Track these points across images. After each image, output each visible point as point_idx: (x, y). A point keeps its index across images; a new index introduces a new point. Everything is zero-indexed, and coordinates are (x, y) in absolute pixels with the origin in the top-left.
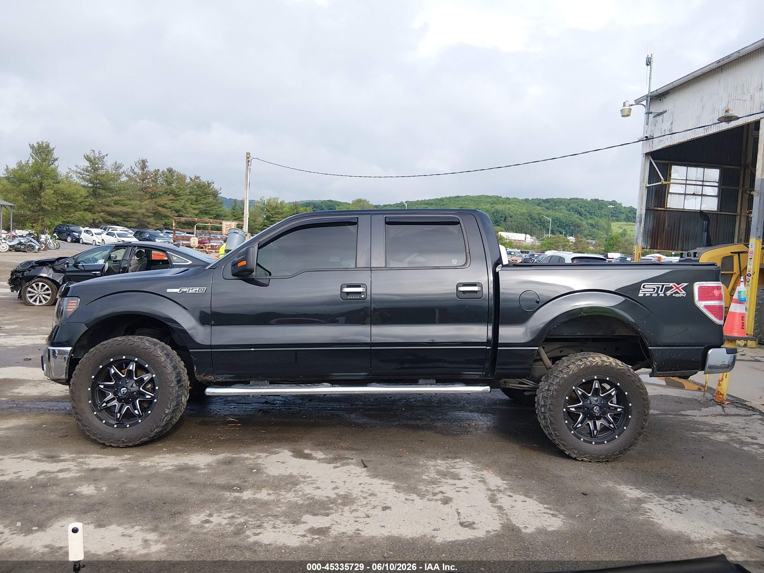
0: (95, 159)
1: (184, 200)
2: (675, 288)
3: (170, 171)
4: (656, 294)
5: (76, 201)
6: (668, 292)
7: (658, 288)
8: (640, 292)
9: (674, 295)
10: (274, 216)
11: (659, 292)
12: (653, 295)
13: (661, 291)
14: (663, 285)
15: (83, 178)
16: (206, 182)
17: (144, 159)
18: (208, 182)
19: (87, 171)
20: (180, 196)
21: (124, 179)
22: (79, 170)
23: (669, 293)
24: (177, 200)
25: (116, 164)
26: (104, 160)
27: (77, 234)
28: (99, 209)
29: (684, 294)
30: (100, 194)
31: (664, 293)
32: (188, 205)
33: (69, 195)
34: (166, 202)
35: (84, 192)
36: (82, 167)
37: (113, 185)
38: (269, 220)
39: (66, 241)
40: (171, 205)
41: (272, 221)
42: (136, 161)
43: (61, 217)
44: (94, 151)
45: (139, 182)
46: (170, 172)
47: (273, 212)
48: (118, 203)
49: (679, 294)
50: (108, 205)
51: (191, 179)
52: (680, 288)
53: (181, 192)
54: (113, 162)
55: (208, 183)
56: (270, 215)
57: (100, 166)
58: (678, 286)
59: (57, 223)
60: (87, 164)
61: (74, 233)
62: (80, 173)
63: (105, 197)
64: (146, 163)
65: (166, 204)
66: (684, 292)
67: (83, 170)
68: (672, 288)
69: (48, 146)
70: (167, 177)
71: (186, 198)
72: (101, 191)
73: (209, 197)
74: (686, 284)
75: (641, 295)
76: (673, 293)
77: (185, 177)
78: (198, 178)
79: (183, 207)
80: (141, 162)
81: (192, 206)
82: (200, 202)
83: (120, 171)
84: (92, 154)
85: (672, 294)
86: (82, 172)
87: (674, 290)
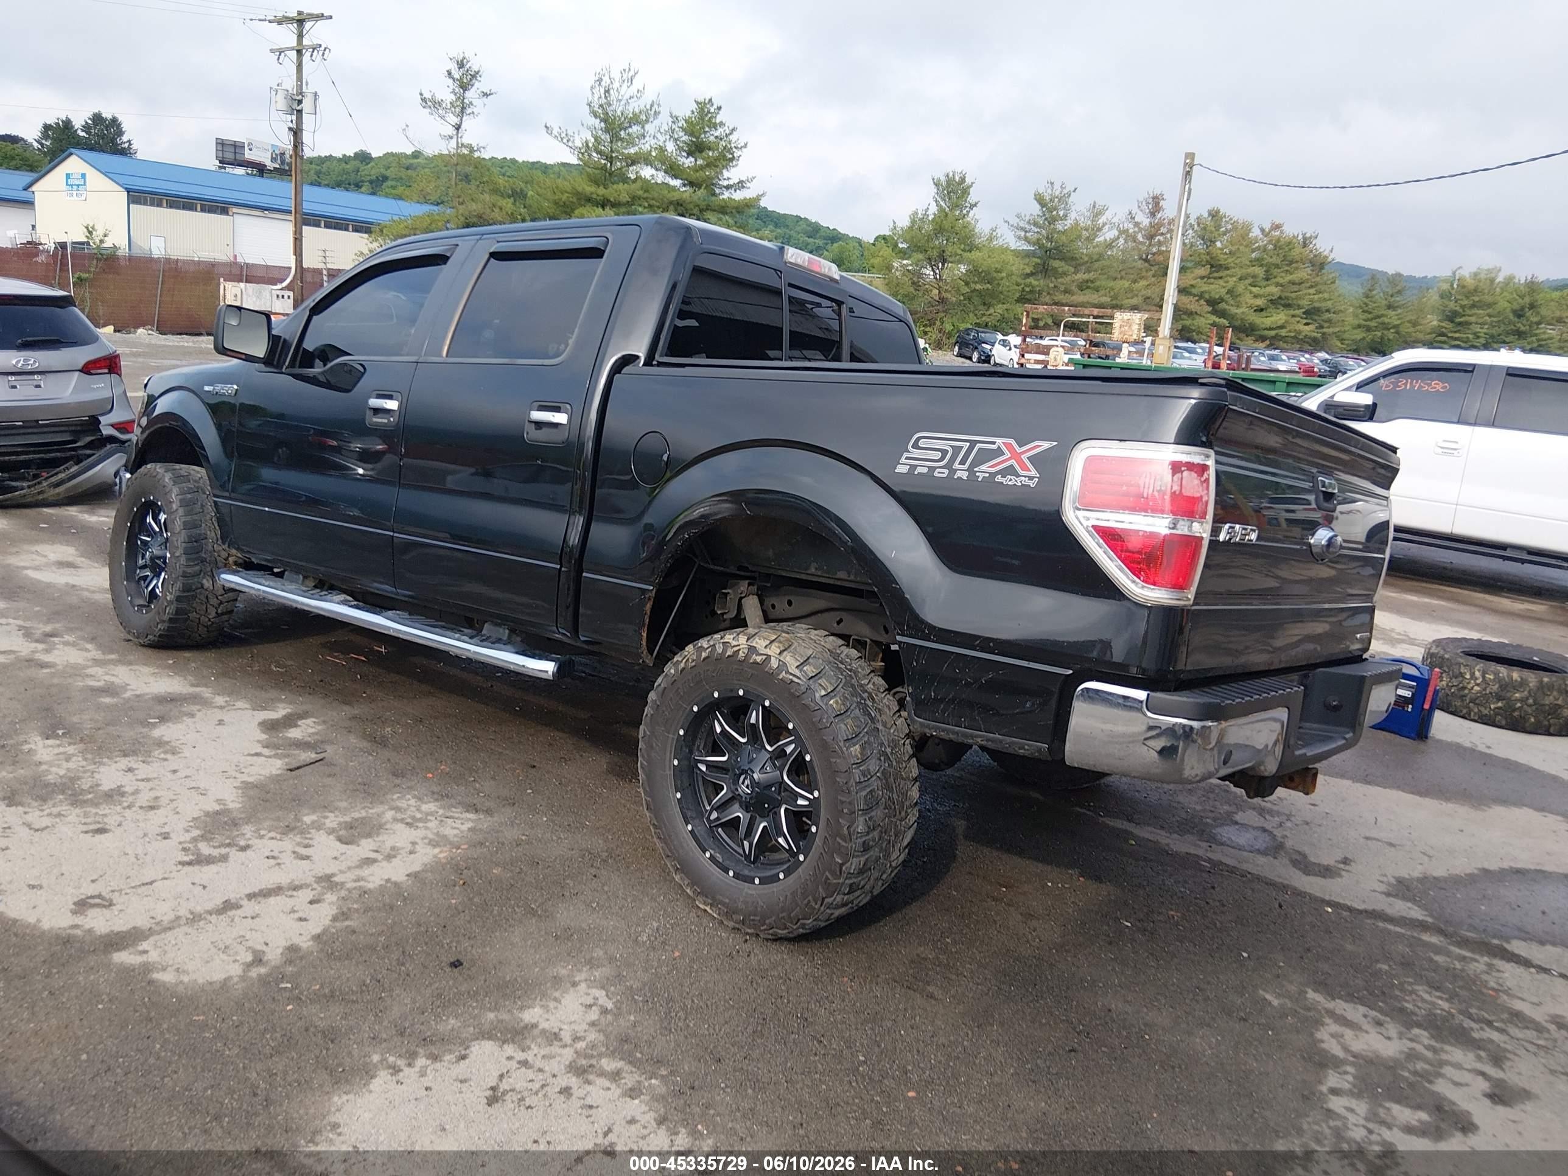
0: (1052, 200)
1: (1235, 279)
2: (1008, 455)
3: (1214, 214)
4: (946, 471)
5: (999, 285)
6: (983, 468)
7: (957, 450)
8: (903, 460)
9: (999, 479)
10: (1468, 312)
11: (956, 465)
12: (936, 474)
13: (962, 462)
14: (973, 444)
15: (1026, 239)
16: (1300, 237)
17: (1157, 192)
18: (1304, 235)
19: (1035, 224)
20: (1227, 269)
21: (1109, 234)
22: (1022, 224)
23: (984, 470)
24: (1221, 278)
25: (1094, 207)
26: (1071, 199)
27: (988, 347)
28: (1047, 299)
29: (1031, 478)
30: (1055, 269)
31: (970, 469)
32: (1240, 288)
33: (988, 273)
34: (1193, 282)
35: (1018, 267)
36: (1027, 219)
37: (1083, 250)
38: (1452, 322)
39: (970, 359)
40: (1205, 288)
41: (1460, 324)
42: (1141, 199)
43: (971, 315)
44: (1052, 184)
45: (1141, 243)
46: (1213, 216)
47: (1463, 303)
48: (1088, 288)
49: (1018, 476)
50: (1066, 291)
51: (1262, 230)
52: (1024, 457)
53: (1230, 260)
54: (1088, 203)
55: (1305, 239)
56: (1458, 308)
57: (1061, 213)
58: (1019, 450)
59: (963, 327)
60: (1036, 209)
61: (984, 345)
62: (1022, 229)
63: (1065, 274)
64: (1162, 203)
65: (1192, 286)
66: (1033, 472)
67: (1029, 222)
68: (999, 452)
69: (963, 180)
70: (1205, 229)
71: (1239, 272)
72: (1056, 264)
73: (1297, 268)
74: (1046, 445)
75: (902, 469)
76: (998, 473)
77: (1247, 228)
78: (1277, 227)
79: (1229, 292)
80: (1151, 200)
81: (1254, 289)
82: (1274, 280)
83: (1100, 221)
84: (1049, 191)
85: (993, 475)
86: (1028, 227)
87: (1005, 460)
